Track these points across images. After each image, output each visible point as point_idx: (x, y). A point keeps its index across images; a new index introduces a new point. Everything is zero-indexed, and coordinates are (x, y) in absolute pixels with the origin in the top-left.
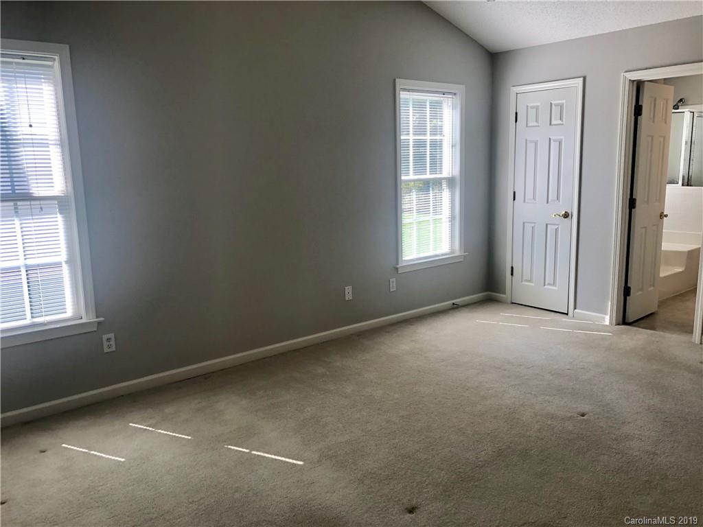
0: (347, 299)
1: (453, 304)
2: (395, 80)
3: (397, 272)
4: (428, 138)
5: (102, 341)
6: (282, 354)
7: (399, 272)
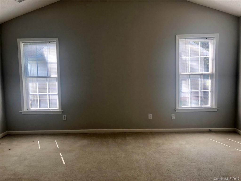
0: (149, 118)
1: (210, 130)
2: (176, 35)
3: (176, 111)
4: (189, 57)
5: (63, 117)
6: (119, 133)
7: (176, 112)
